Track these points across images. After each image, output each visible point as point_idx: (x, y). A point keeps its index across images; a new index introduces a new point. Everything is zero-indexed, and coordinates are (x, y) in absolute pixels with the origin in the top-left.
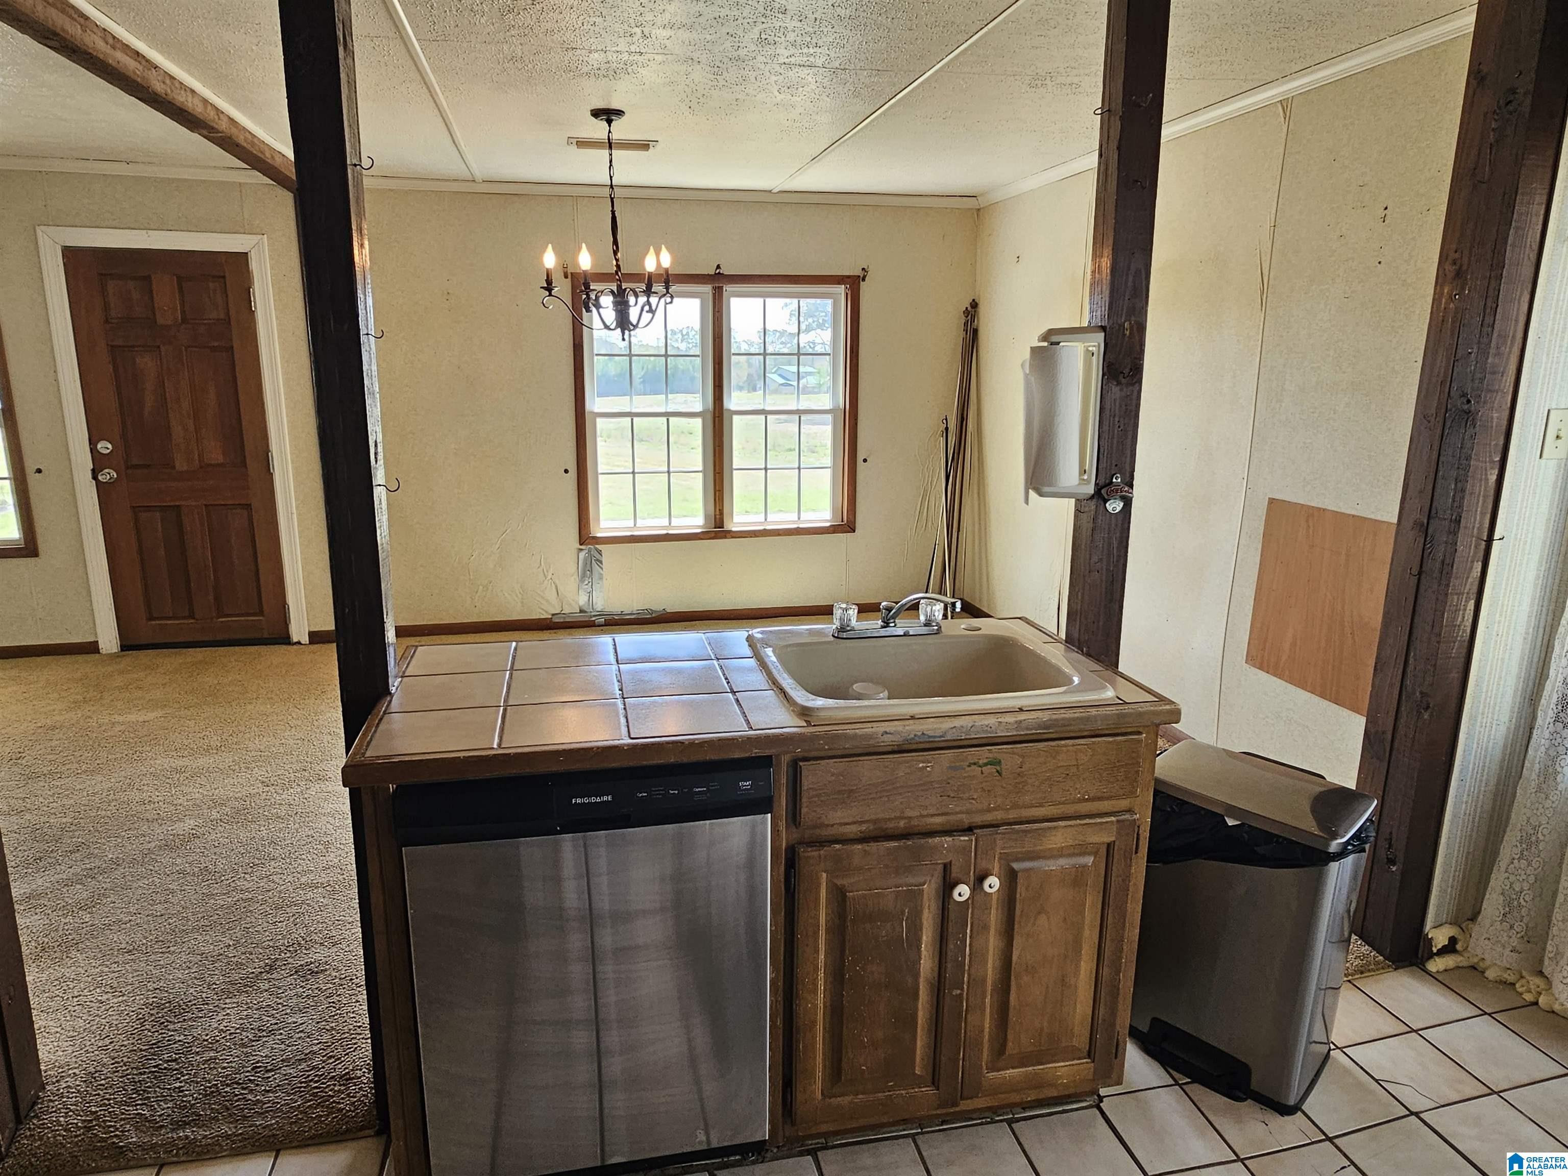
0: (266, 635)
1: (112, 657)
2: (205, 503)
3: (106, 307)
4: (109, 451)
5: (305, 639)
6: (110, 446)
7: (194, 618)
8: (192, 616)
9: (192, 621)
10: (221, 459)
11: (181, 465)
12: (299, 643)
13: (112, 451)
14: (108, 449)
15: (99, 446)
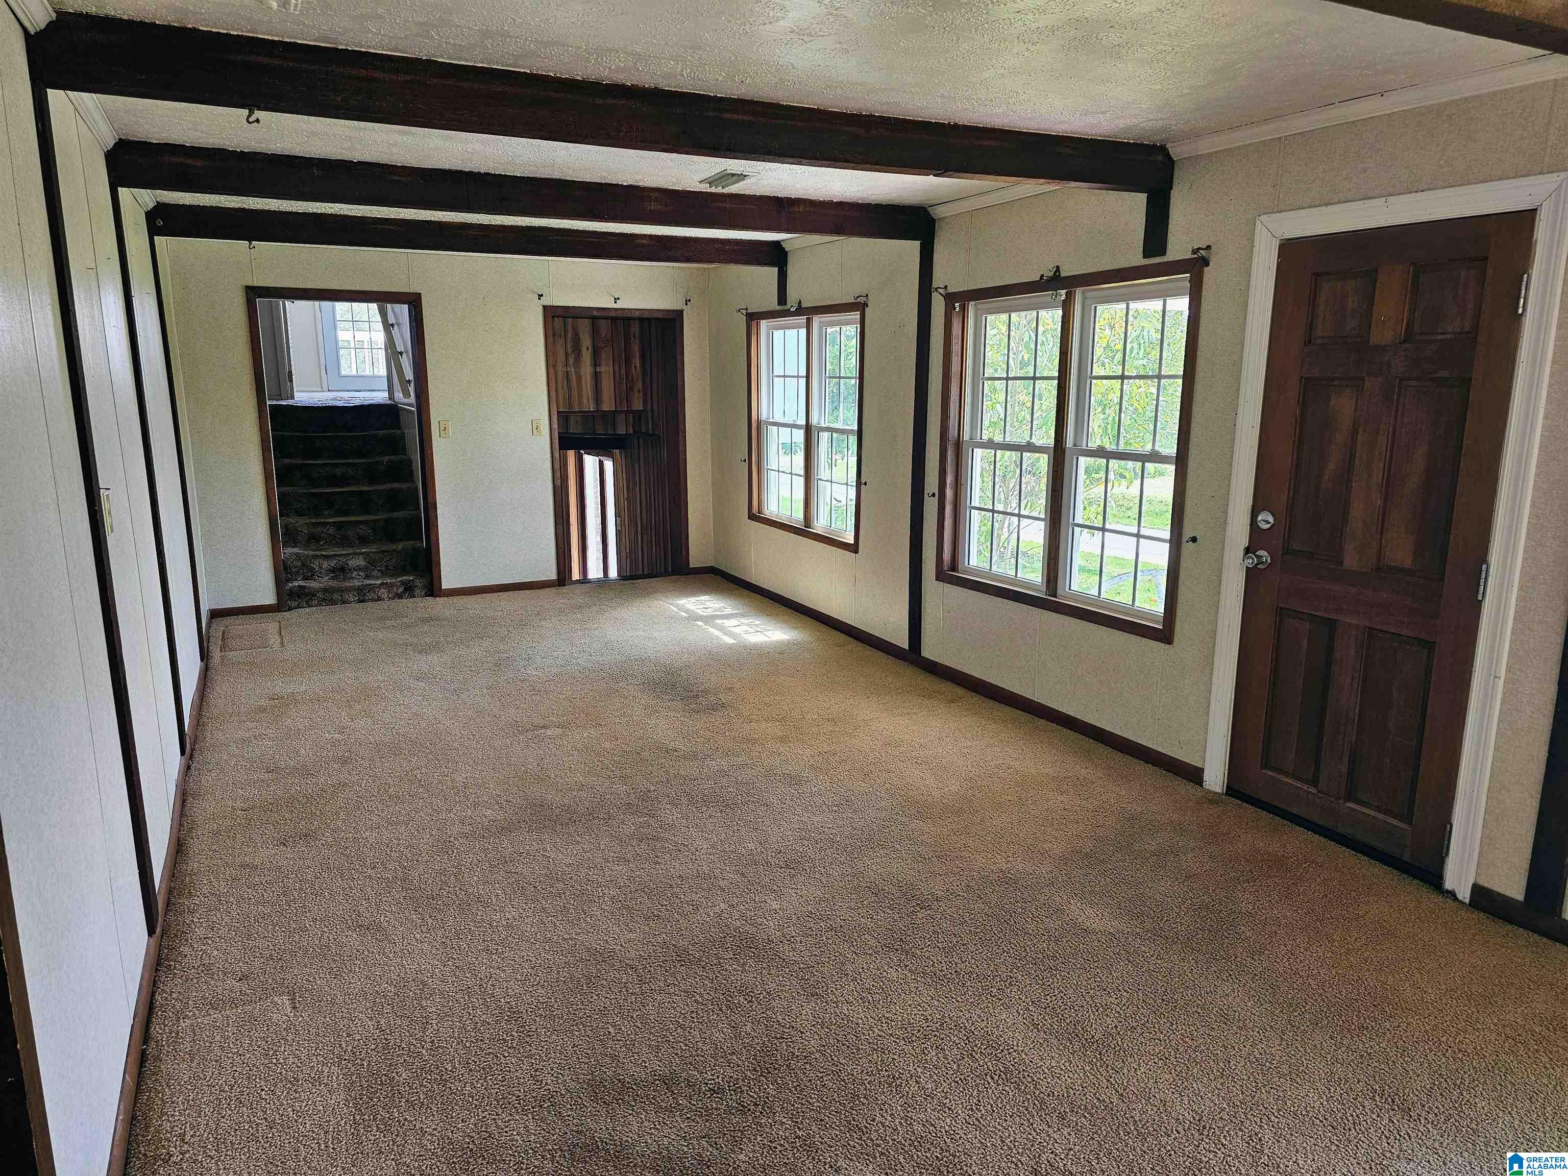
0: (1407, 857)
1: (1212, 799)
2: (1368, 624)
3: (1311, 326)
4: (1268, 526)
5: (1465, 894)
6: (1271, 519)
7: (1316, 787)
8: (1314, 782)
9: (1313, 790)
10: (1408, 563)
11: (1351, 561)
12: (1452, 894)
13: (1273, 525)
14: (1269, 523)
15: (1260, 518)
